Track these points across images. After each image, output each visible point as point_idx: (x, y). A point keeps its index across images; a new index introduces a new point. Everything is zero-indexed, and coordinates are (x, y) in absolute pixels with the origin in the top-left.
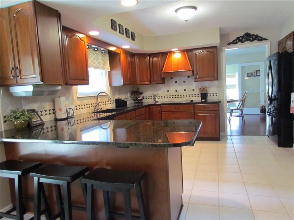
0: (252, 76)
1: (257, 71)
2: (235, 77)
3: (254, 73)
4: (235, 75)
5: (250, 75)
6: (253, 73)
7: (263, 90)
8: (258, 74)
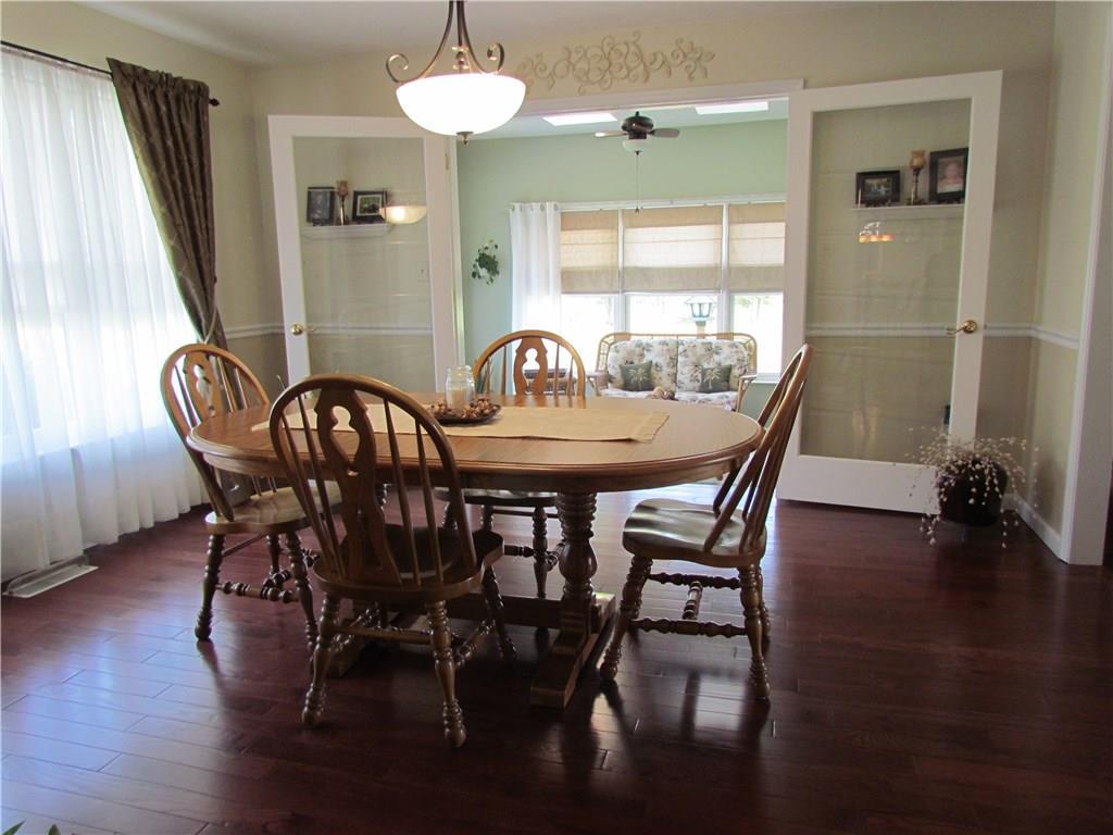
0: (896, 200)
1: (936, 159)
3: (917, 171)
5: (879, 191)
6: (907, 176)
7: (981, 321)
8: (950, 186)
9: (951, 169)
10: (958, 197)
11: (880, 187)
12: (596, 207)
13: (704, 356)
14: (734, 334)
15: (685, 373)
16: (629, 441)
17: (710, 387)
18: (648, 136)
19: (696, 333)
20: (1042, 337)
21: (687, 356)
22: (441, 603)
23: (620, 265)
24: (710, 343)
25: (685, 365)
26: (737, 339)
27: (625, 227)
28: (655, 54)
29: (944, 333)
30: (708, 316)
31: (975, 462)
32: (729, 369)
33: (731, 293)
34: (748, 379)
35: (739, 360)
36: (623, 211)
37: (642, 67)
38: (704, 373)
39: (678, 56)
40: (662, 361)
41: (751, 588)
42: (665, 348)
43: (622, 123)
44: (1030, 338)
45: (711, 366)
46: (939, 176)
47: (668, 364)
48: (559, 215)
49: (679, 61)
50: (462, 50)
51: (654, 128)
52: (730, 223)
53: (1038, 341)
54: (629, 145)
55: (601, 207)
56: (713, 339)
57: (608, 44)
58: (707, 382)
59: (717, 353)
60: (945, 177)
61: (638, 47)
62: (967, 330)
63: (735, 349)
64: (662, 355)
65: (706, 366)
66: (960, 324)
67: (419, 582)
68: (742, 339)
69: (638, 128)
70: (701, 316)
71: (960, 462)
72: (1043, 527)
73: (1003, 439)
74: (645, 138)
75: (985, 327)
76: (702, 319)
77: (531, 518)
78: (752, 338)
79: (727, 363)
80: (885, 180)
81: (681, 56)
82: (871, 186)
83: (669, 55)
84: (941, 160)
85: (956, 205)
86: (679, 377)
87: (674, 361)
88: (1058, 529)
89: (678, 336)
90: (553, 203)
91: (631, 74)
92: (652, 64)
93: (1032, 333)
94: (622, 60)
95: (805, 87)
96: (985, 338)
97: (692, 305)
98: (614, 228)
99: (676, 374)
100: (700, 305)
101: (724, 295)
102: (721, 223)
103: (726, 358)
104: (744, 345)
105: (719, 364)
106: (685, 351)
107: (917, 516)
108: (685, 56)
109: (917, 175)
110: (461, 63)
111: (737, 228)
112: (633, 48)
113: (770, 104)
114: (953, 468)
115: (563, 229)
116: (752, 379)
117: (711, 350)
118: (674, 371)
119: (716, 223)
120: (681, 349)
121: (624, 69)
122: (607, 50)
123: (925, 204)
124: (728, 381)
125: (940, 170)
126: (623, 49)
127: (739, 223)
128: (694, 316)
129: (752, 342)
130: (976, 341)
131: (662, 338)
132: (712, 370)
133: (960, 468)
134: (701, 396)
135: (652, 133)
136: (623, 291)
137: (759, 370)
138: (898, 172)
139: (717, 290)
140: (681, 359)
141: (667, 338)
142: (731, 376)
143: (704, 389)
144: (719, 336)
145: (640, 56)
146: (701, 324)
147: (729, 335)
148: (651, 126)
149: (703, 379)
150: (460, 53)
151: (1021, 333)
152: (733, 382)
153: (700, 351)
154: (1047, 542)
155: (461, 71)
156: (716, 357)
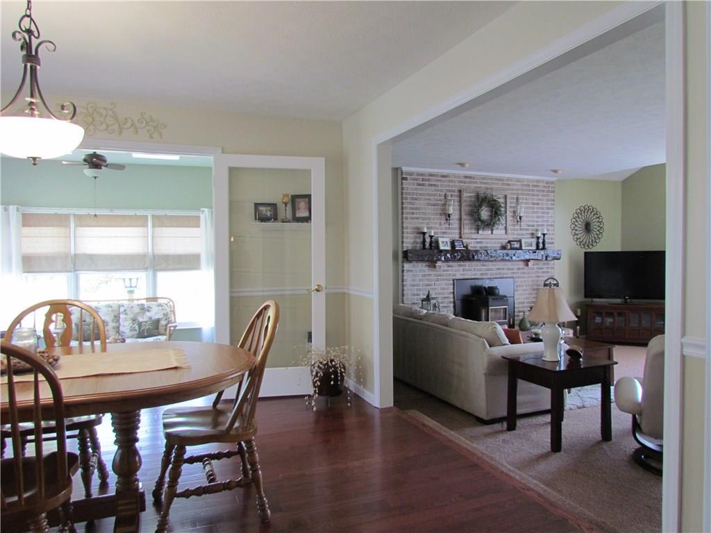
0: (276, 219)
1: (295, 198)
2: (199, 226)
3: (286, 204)
4: (199, 217)
5: (267, 213)
6: (281, 207)
7: (323, 285)
8: (302, 213)
9: (302, 204)
10: (307, 219)
11: (266, 211)
12: (52, 211)
13: (138, 313)
14: (157, 298)
15: (126, 326)
16: (176, 368)
17: (146, 334)
18: (103, 167)
19: (127, 298)
20: (351, 292)
21: (126, 314)
22: (44, 515)
23: (73, 252)
24: (143, 305)
25: (126, 320)
26: (160, 301)
27: (76, 226)
28: (126, 119)
29: (306, 292)
30: (136, 287)
31: (332, 361)
32: (158, 321)
33: (155, 271)
34: (173, 326)
35: (164, 314)
36: (75, 215)
37: (117, 126)
38: (140, 324)
39: (142, 122)
40: (108, 318)
41: (253, 452)
42: (110, 309)
43: (83, 157)
44: (344, 293)
45: (145, 319)
46: (297, 208)
47: (113, 321)
48: (21, 216)
49: (143, 125)
50: (34, 101)
51: (108, 162)
52: (154, 226)
53: (349, 294)
54: (89, 172)
55: (56, 211)
56: (144, 302)
57: (92, 107)
58: (143, 330)
59: (149, 311)
60: (299, 209)
61: (113, 112)
62: (317, 290)
63: (160, 308)
64: (108, 314)
65: (141, 320)
66: (314, 287)
67: (23, 503)
68: (165, 301)
69: (95, 162)
70: (131, 287)
71: (325, 362)
72: (363, 392)
73: (342, 347)
74: (101, 168)
75: (326, 288)
76: (132, 289)
77: (76, 439)
78: (171, 300)
79: (157, 317)
80: (269, 208)
81: (144, 122)
82: (262, 211)
83: (136, 122)
84: (297, 200)
85: (306, 224)
86: (122, 329)
87: (117, 318)
88: (372, 392)
89: (118, 301)
90: (15, 207)
91: (110, 128)
92: (124, 124)
93: (346, 291)
94: (102, 119)
95: (223, 152)
96: (326, 294)
97: (124, 279)
98: (67, 226)
99: (118, 327)
100: (130, 279)
101: (151, 273)
102: (147, 226)
103: (155, 313)
104: (167, 304)
105: (151, 318)
106: (125, 311)
107: (304, 396)
108: (147, 123)
109: (286, 206)
110: (32, 109)
111: (158, 230)
112: (110, 113)
113: (181, 157)
114: (321, 366)
115: (23, 226)
116: (176, 326)
117: (143, 309)
118: (118, 325)
119: (143, 227)
120: (122, 309)
121: (104, 124)
122: (91, 111)
123: (290, 222)
124: (157, 329)
125: (296, 205)
126: (104, 112)
127: (159, 227)
128: (126, 287)
129: (171, 303)
130: (322, 295)
131: (107, 303)
132: (146, 322)
133: (324, 365)
134: (140, 340)
135: (106, 166)
136: (75, 271)
137: (178, 321)
138: (276, 204)
139: (146, 269)
140: (122, 316)
141: (111, 303)
142: (160, 327)
143: (141, 335)
144: (148, 299)
145: (116, 118)
146: (131, 292)
147: (155, 299)
148: (105, 161)
149: (140, 329)
150: (31, 103)
151: (340, 291)
152: (161, 330)
153: (137, 310)
154: (367, 399)
155: (32, 115)
156: (148, 314)
